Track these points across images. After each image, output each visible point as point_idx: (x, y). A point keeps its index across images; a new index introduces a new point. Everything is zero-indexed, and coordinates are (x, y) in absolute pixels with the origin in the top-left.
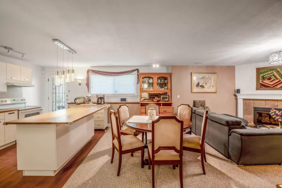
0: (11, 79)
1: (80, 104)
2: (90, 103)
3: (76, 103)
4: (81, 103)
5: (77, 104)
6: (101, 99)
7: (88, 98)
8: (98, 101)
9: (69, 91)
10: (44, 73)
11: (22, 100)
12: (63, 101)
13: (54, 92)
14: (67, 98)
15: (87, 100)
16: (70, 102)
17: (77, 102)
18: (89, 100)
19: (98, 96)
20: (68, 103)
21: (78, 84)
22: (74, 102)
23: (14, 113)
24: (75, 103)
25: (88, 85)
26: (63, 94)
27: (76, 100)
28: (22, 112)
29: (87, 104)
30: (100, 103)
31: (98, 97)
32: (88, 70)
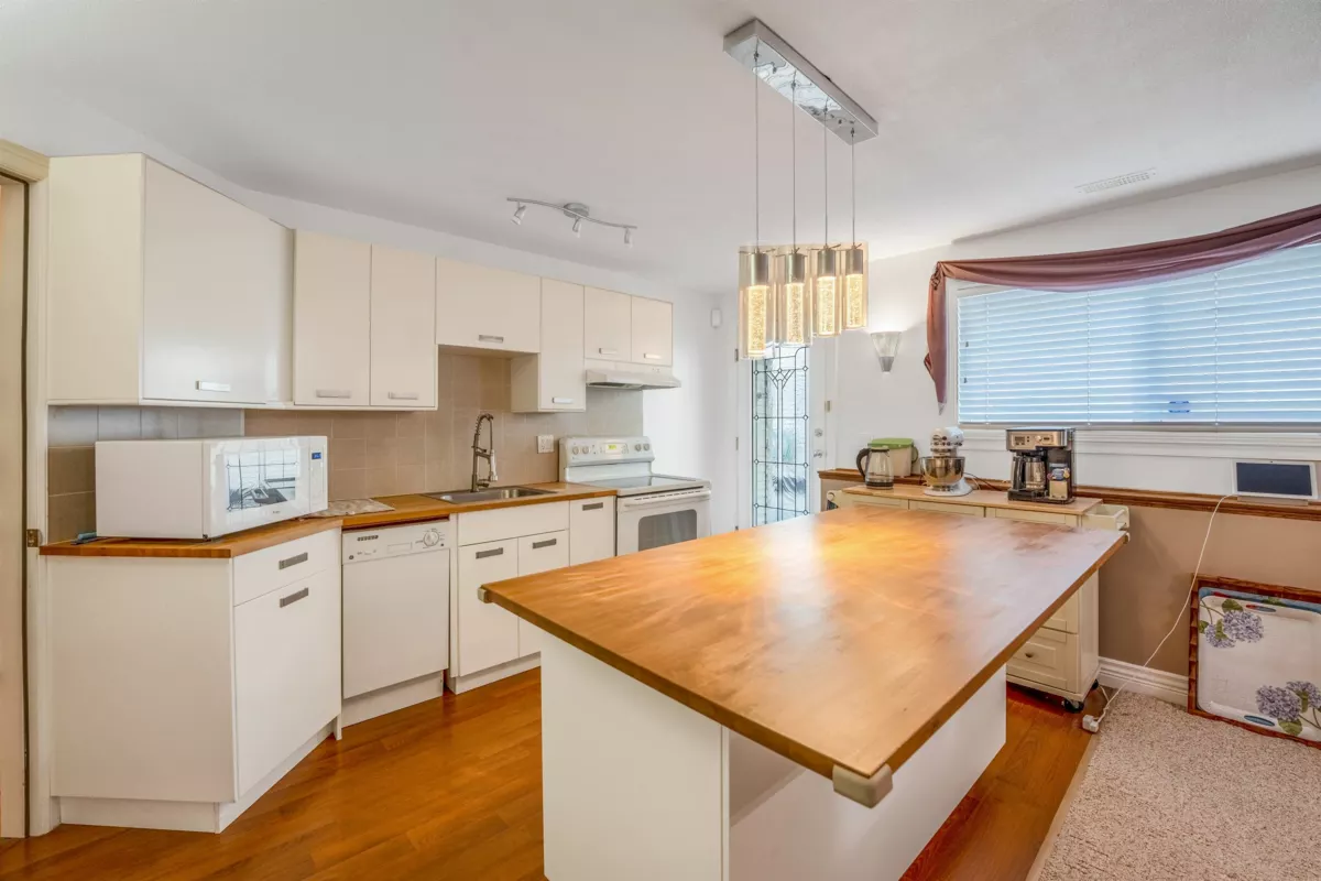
0: (598, 356)
1: (887, 485)
2: (956, 487)
3: (867, 480)
4: (897, 480)
5: (872, 484)
6: (1045, 459)
7: (944, 451)
8: (1021, 474)
9: (828, 406)
10: (722, 322)
11: (638, 448)
12: (801, 459)
13: (760, 411)
14: (819, 443)
15: (938, 463)
16: (830, 467)
17: (870, 470)
18: (951, 463)
19: (1019, 440)
20: (823, 475)
21: (879, 366)
22: (856, 468)
23: (600, 506)
24: (859, 476)
25: (936, 363)
26: (801, 422)
27: (864, 459)
28: (627, 506)
29: (936, 488)
30: (1040, 495)
31: (1020, 447)
32: (938, 270)
